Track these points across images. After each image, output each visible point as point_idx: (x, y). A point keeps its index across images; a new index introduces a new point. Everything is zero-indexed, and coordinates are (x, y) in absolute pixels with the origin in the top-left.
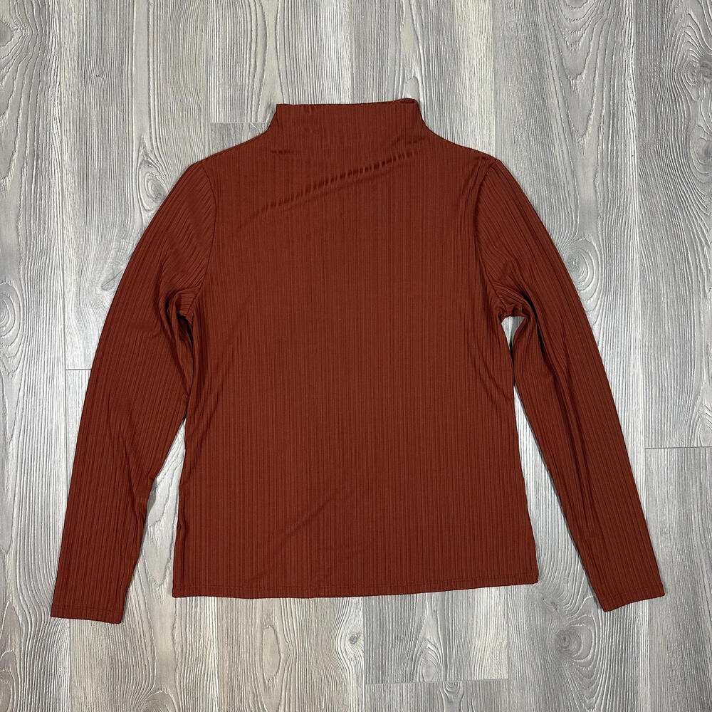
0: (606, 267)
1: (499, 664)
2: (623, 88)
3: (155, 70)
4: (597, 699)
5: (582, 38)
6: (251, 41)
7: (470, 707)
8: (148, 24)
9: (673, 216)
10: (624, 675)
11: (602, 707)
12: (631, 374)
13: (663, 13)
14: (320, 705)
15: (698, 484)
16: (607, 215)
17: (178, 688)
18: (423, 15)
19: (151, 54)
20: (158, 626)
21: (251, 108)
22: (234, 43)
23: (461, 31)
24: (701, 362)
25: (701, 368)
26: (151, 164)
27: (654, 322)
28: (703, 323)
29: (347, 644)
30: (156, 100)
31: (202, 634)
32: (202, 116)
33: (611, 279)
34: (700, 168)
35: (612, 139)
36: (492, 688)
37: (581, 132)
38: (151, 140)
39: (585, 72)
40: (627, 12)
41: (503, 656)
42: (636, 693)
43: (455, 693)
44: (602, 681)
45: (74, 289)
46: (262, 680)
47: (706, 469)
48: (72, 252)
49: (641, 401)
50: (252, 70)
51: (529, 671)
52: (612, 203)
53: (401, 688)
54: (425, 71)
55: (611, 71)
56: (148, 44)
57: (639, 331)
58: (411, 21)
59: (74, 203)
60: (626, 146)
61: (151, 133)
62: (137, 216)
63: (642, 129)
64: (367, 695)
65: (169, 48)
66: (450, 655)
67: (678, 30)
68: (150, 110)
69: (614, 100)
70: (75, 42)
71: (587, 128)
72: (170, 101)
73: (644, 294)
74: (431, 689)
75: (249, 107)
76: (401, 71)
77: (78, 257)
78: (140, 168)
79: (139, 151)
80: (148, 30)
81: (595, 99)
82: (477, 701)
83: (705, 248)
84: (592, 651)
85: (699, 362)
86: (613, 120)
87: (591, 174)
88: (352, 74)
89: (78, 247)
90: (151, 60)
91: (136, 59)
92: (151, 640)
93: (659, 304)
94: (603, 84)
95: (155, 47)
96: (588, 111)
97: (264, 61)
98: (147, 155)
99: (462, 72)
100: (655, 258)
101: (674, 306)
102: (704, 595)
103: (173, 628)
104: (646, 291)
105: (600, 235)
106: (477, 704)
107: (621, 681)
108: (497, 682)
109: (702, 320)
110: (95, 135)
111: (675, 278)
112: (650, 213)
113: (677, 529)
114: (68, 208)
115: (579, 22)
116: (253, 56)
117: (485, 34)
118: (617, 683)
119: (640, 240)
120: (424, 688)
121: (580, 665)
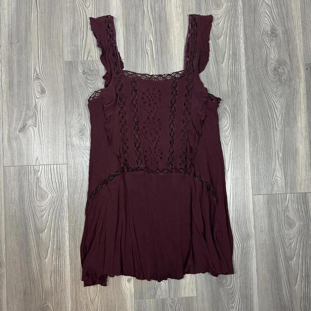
0: (233, 119)
1: (192, 290)
2: (239, 43)
3: (41, 40)
4: (235, 304)
5: (221, 23)
6: (81, 26)
7: (180, 309)
8: (38, 21)
9: (261, 96)
10: (247, 293)
11: (237, 308)
12: (245, 163)
13: (254, 11)
14: (115, 309)
15: (276, 210)
16: (233, 96)
17: (53, 303)
18: (153, 14)
19: (39, 33)
20: (44, 276)
21: (82, 54)
22: (74, 28)
23: (169, 20)
24: (276, 157)
25: (276, 160)
26: (39, 79)
27: (254, 141)
28: (276, 141)
29: (126, 283)
30: (41, 52)
31: (64, 279)
32: (61, 58)
33: (236, 123)
34: (272, 75)
35: (235, 64)
36: (189, 300)
37: (221, 62)
38: (39, 69)
39: (222, 37)
40: (239, 11)
41: (194, 286)
42: (252, 301)
43: (173, 303)
44: (237, 296)
45: (7, 132)
46: (90, 299)
47: (279, 203)
48: (6, 117)
49: (250, 174)
50: (82, 38)
51: (205, 293)
52: (235, 91)
53: (150, 301)
54: (155, 37)
55: (233, 36)
56: (38, 29)
57: (248, 145)
58: (148, 17)
59: (7, 96)
60: (240, 67)
61: (39, 66)
62: (34, 100)
63: (247, 60)
64: (136, 305)
65: (46, 30)
66: (171, 286)
67: (261, 18)
68: (39, 56)
69: (235, 47)
70: (7, 29)
71: (224, 60)
72: (47, 52)
73: (250, 129)
74: (163, 301)
75: (81, 54)
76: (145, 38)
77: (9, 119)
78: (35, 80)
79: (34, 73)
80: (38, 23)
81: (227, 48)
82: (183, 306)
83: (276, 109)
84: (232, 284)
85: (275, 158)
86: (235, 56)
87: (226, 79)
88: (124, 39)
89: (8, 114)
90: (39, 35)
91: (33, 35)
92: (42, 282)
93: (257, 133)
94: (230, 41)
95: (41, 30)
96: (224, 53)
97: (87, 35)
98: (38, 75)
99: (170, 37)
100: (254, 114)
101: (263, 134)
102: (280, 258)
103: (51, 277)
104: (251, 128)
105: (230, 105)
106: (183, 307)
107: (245, 296)
108: (192, 298)
109: (275, 140)
110: (16, 67)
111: (263, 122)
112: (252, 95)
113: (268, 230)
114: (5, 98)
115: (219, 16)
116: (82, 33)
117: (180, 22)
118: (244, 297)
119: (248, 106)
120: (160, 301)
121: (227, 289)
